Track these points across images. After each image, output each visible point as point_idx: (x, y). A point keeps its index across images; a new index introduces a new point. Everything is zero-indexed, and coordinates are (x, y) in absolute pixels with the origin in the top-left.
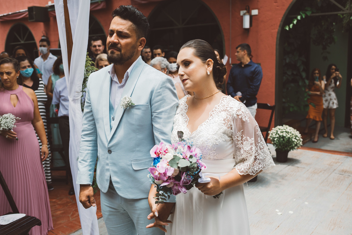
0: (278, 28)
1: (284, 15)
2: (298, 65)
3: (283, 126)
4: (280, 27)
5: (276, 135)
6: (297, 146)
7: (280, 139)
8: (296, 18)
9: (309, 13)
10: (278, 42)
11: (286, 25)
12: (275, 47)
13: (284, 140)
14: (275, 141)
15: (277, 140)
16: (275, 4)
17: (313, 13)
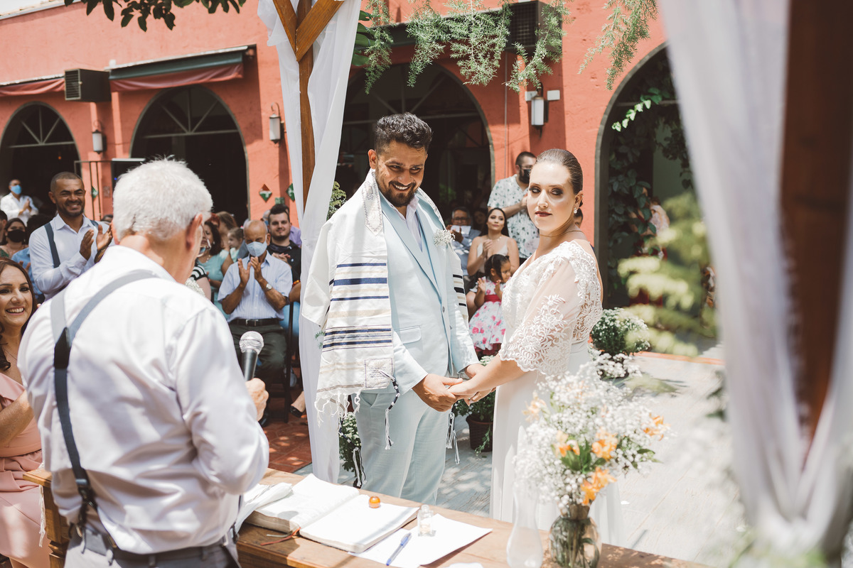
0: (599, 126)
1: (610, 102)
2: (636, 196)
3: (613, 309)
4: (601, 123)
5: (601, 325)
6: (642, 346)
7: (609, 334)
8: (633, 108)
9: (658, 100)
10: (599, 151)
11: (616, 122)
12: (593, 161)
13: (616, 334)
14: (600, 337)
15: (604, 335)
16: (592, 80)
17: (664, 99)
